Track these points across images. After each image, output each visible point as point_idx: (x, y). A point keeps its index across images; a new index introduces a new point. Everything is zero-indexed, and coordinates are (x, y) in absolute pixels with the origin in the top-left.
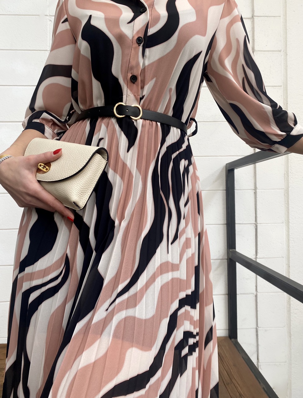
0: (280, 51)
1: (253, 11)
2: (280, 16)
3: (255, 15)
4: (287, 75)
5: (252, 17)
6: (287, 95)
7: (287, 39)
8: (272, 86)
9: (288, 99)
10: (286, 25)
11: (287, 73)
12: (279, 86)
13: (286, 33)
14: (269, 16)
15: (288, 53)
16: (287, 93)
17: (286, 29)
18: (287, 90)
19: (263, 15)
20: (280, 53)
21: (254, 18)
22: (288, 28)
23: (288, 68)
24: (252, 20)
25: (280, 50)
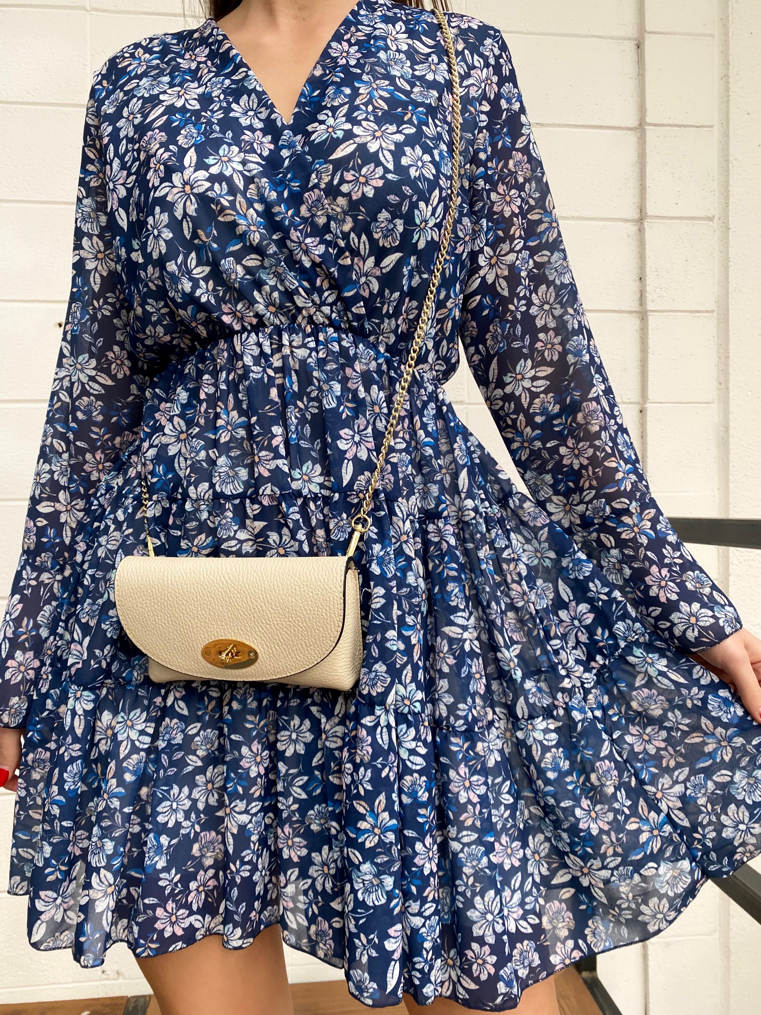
0: (711, 219)
1: (642, 109)
2: (712, 126)
3: (648, 120)
4: (728, 282)
5: (640, 125)
6: (728, 335)
7: (730, 188)
8: (691, 312)
9: (731, 346)
10: (728, 150)
11: (727, 278)
12: (707, 312)
13: (728, 171)
14: (684, 126)
15: (731, 226)
16: (727, 331)
17: (727, 161)
18: (727, 321)
19: (670, 122)
20: (711, 223)
21: (645, 130)
22: (731, 158)
23: (730, 264)
24: (639, 134)
25: (711, 216)
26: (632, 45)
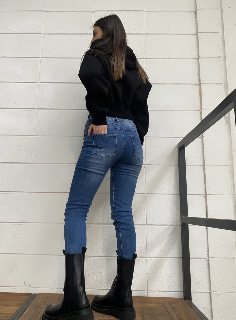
1: (197, 29)
2: (219, 33)
3: (199, 31)
6: (228, 90)
7: (225, 49)
8: (215, 83)
10: (224, 39)
11: (226, 73)
12: (220, 83)
13: (224, 44)
14: (210, 33)
15: (226, 59)
18: (227, 86)
20: (220, 59)
21: (198, 34)
23: (227, 70)
25: (220, 56)
26: (194, 13)
